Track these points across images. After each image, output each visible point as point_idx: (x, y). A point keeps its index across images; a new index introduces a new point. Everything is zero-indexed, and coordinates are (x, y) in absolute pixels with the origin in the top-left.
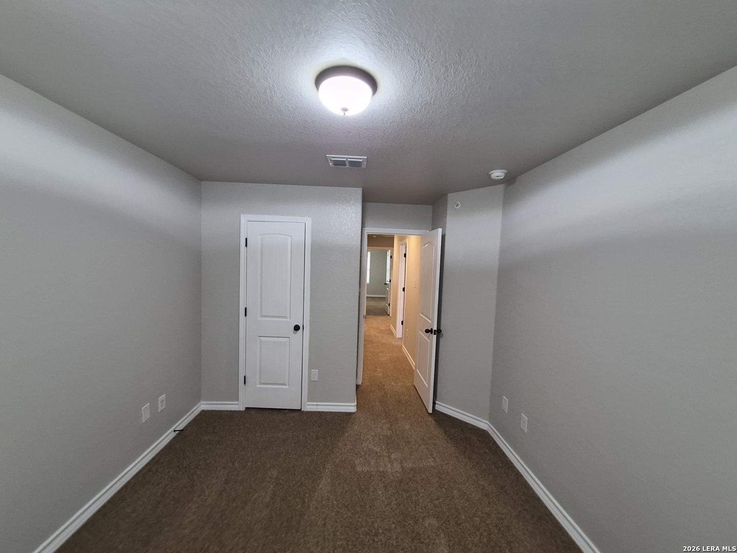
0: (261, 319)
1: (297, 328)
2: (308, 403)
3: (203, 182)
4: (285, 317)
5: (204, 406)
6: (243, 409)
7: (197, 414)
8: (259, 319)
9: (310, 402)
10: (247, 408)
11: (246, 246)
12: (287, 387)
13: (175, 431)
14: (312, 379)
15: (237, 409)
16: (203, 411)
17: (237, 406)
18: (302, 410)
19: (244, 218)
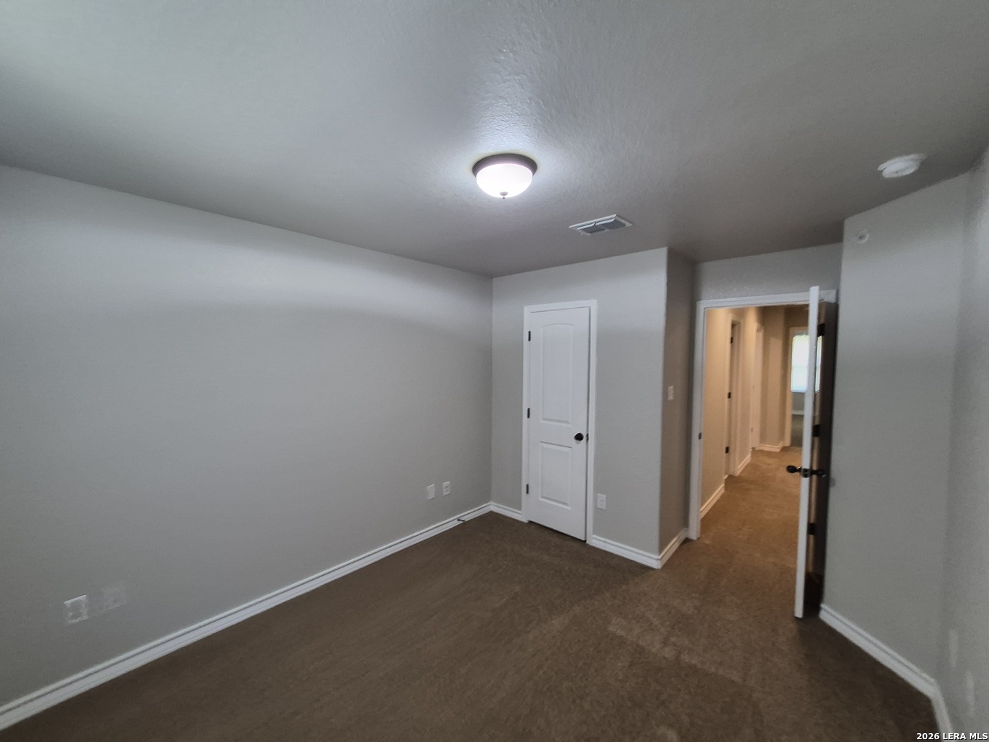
0: (544, 422)
1: (579, 437)
2: (594, 536)
3: (494, 279)
4: (567, 422)
5: (493, 507)
6: (525, 520)
7: (486, 512)
8: (542, 422)
9: (597, 535)
10: (531, 522)
11: (529, 340)
12: (569, 508)
13: (459, 520)
14: (599, 506)
15: (519, 519)
16: (491, 512)
17: (521, 516)
18: (587, 542)
19: (527, 310)
